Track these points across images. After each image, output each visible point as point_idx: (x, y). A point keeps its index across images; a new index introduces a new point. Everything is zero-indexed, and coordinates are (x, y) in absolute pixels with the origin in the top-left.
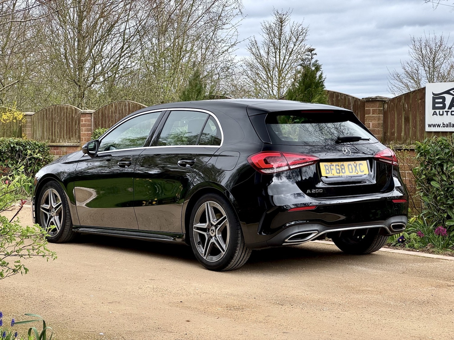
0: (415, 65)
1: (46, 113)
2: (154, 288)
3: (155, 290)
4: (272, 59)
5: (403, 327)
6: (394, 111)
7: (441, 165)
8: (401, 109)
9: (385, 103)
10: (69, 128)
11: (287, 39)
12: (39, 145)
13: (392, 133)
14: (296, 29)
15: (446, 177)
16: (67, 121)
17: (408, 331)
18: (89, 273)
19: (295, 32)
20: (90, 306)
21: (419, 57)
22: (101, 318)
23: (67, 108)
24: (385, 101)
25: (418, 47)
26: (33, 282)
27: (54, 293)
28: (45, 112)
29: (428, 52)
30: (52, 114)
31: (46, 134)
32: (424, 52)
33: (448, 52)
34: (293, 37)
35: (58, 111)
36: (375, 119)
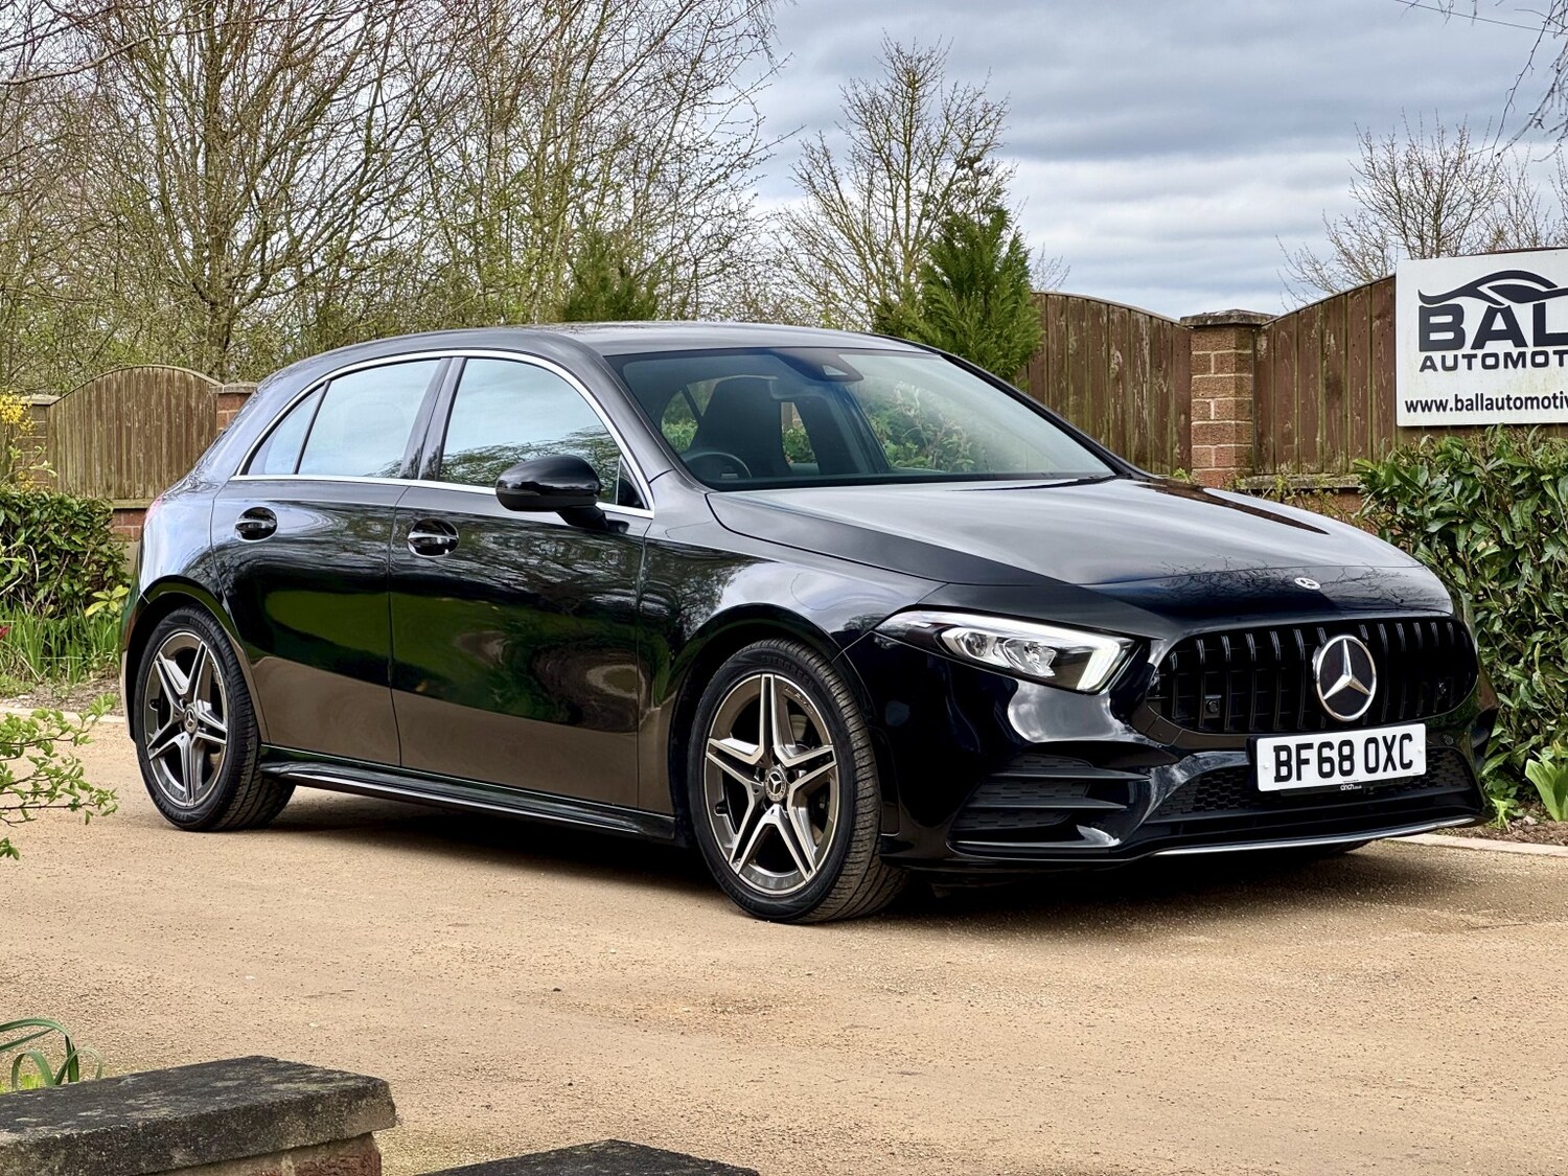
0: (1374, 229)
1: (99, 397)
2: (463, 950)
3: (469, 957)
4: (882, 212)
5: (1307, 1050)
6: (1289, 358)
7: (1447, 537)
8: (1314, 354)
9: (1259, 334)
10: (179, 445)
11: (931, 142)
12: (77, 508)
13: (1283, 435)
14: (962, 110)
15: (1467, 576)
16: (169, 422)
17: (1325, 1061)
18: (243, 910)
19: (960, 120)
20: (243, 1009)
21: (1386, 202)
22: (279, 1042)
23: (170, 380)
24: (1260, 326)
25: (1384, 166)
26: (49, 940)
27: (122, 972)
28: (94, 394)
29: (1417, 183)
30: (118, 399)
31: (98, 469)
32: (1403, 185)
33: (1487, 182)
34: (952, 134)
35: (137, 390)
36: (1224, 389)
